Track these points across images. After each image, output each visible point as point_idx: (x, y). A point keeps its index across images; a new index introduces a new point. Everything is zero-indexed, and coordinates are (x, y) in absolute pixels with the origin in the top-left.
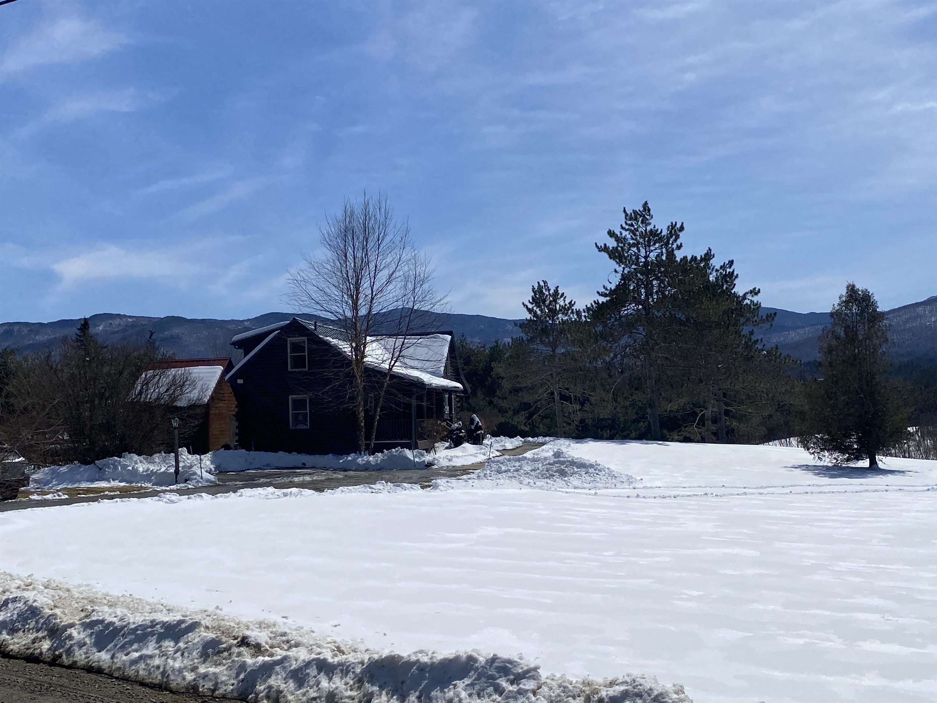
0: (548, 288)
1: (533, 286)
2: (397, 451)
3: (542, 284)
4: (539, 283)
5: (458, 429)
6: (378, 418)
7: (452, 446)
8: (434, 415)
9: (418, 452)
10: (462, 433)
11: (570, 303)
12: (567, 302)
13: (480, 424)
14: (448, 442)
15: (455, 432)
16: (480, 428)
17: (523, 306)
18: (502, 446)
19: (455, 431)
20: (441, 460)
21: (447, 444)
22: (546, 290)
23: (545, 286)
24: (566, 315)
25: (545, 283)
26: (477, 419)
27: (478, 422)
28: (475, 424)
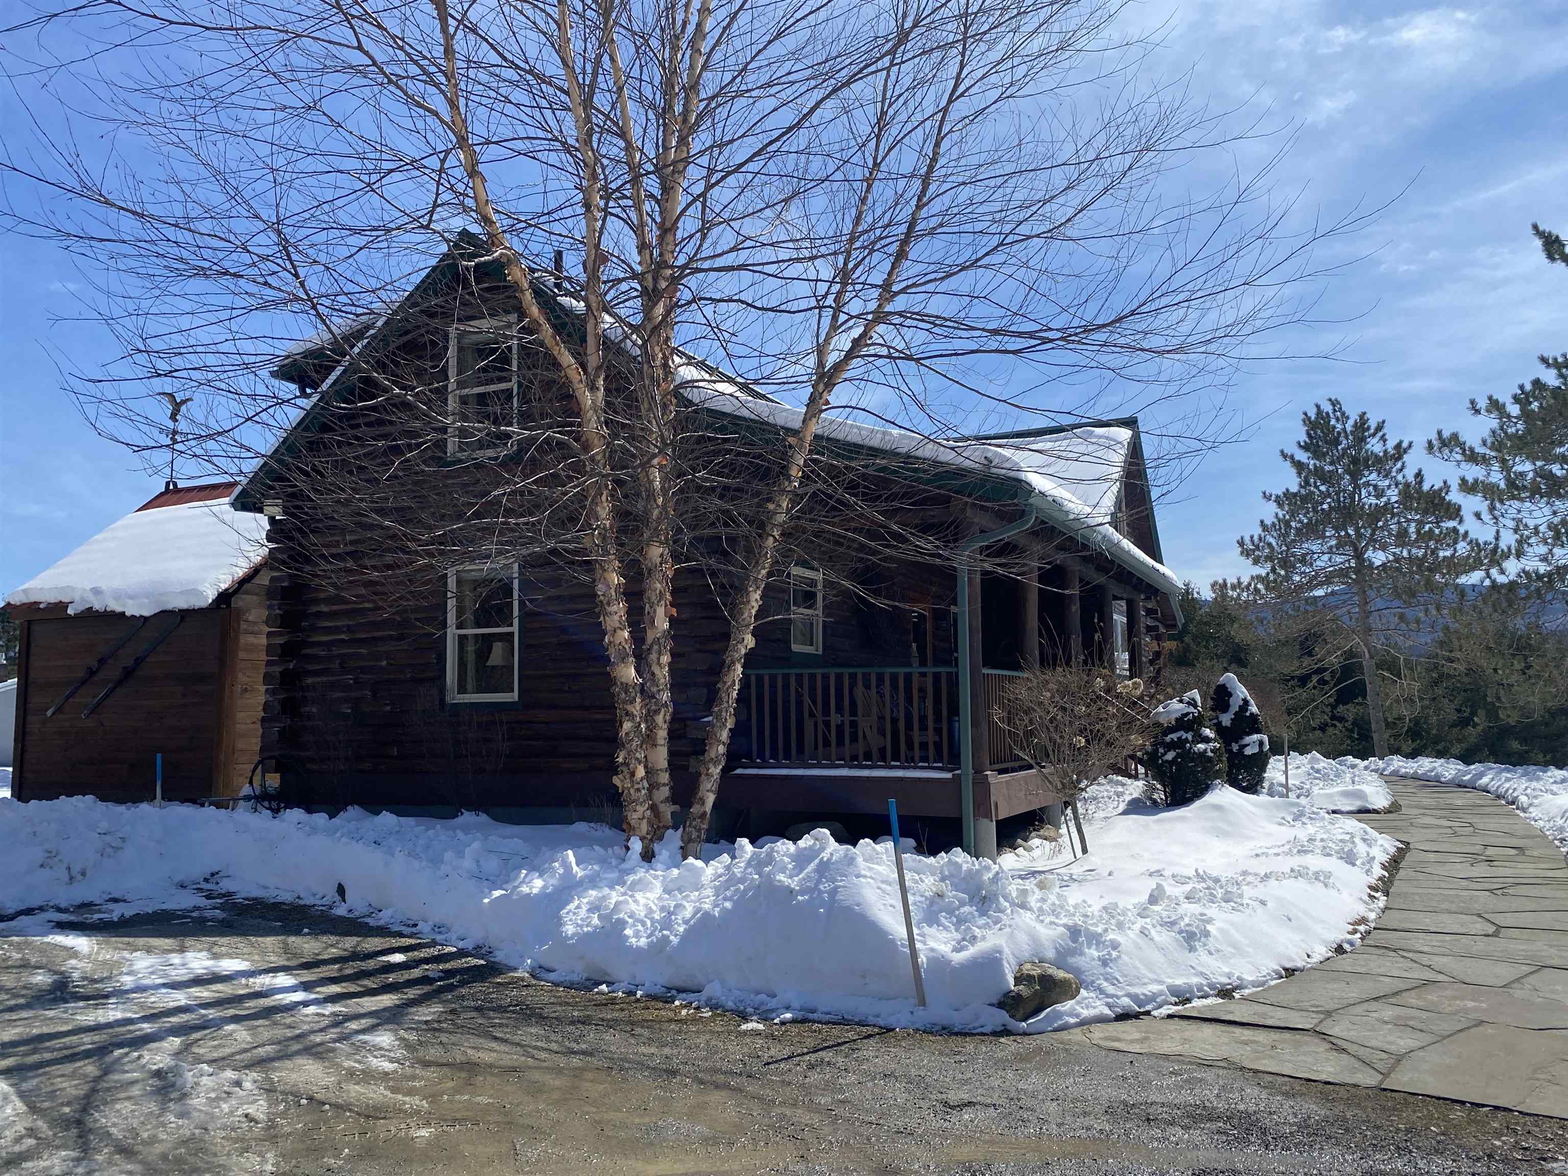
0: (1343, 414)
1: (1305, 414)
2: (801, 860)
3: (1327, 408)
4: (1318, 406)
5: (1183, 723)
6: (750, 641)
7: (1159, 796)
8: (1076, 642)
9: (952, 876)
10: (1207, 740)
11: (1398, 446)
12: (1391, 444)
13: (1254, 709)
14: (1136, 777)
15: (1174, 736)
16: (1251, 724)
17: (1281, 458)
18: (1346, 794)
19: (1172, 730)
20: (1127, 939)
21: (1135, 788)
22: (1338, 420)
23: (1335, 411)
24: (1386, 476)
25: (1334, 405)
26: (1241, 691)
27: (1246, 702)
28: (1234, 708)
